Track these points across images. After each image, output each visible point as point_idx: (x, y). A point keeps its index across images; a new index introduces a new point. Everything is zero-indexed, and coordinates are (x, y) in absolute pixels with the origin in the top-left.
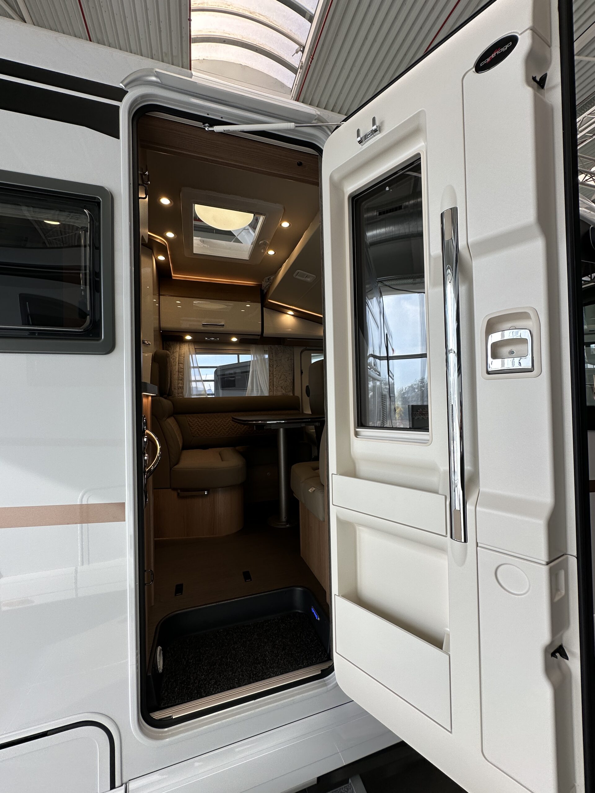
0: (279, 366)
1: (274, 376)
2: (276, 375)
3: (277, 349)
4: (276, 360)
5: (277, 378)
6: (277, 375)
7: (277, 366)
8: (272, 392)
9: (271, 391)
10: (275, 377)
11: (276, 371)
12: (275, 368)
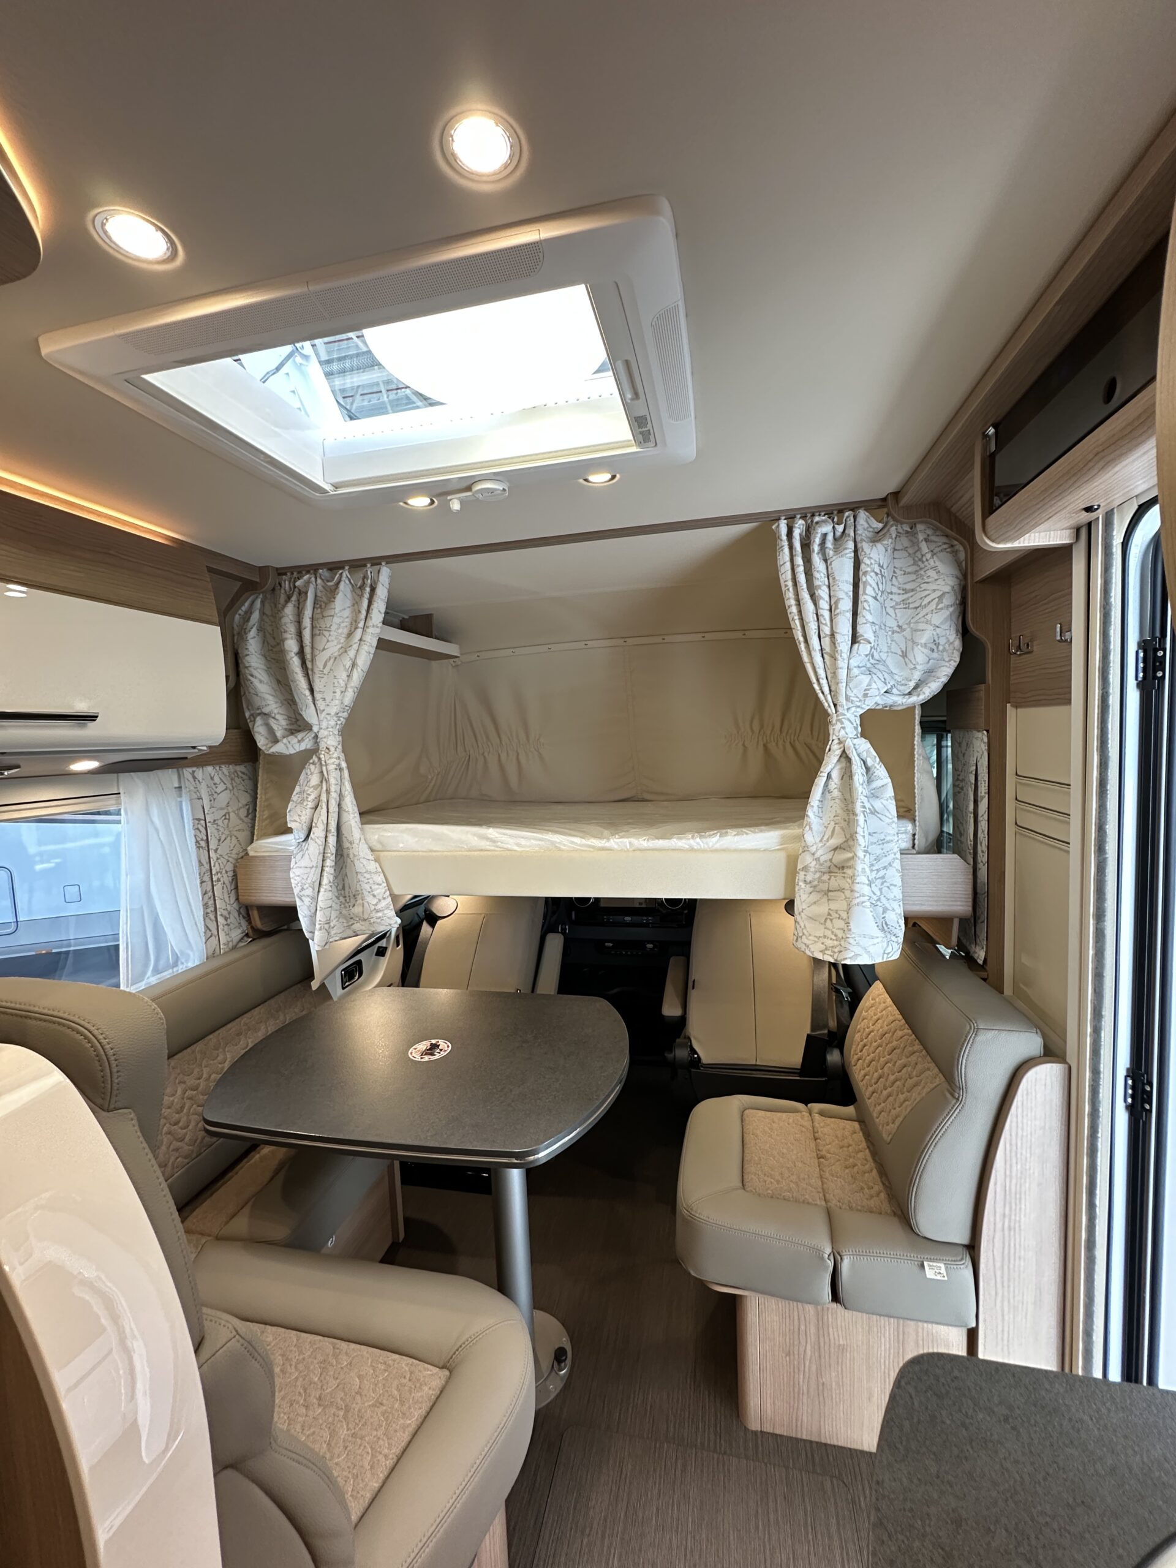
0: (225, 839)
1: (215, 878)
2: (221, 873)
3: (212, 778)
4: (215, 821)
5: (224, 883)
6: (224, 872)
7: (219, 840)
8: (213, 937)
9: (209, 934)
10: (218, 880)
11: (218, 859)
12: (216, 851)
